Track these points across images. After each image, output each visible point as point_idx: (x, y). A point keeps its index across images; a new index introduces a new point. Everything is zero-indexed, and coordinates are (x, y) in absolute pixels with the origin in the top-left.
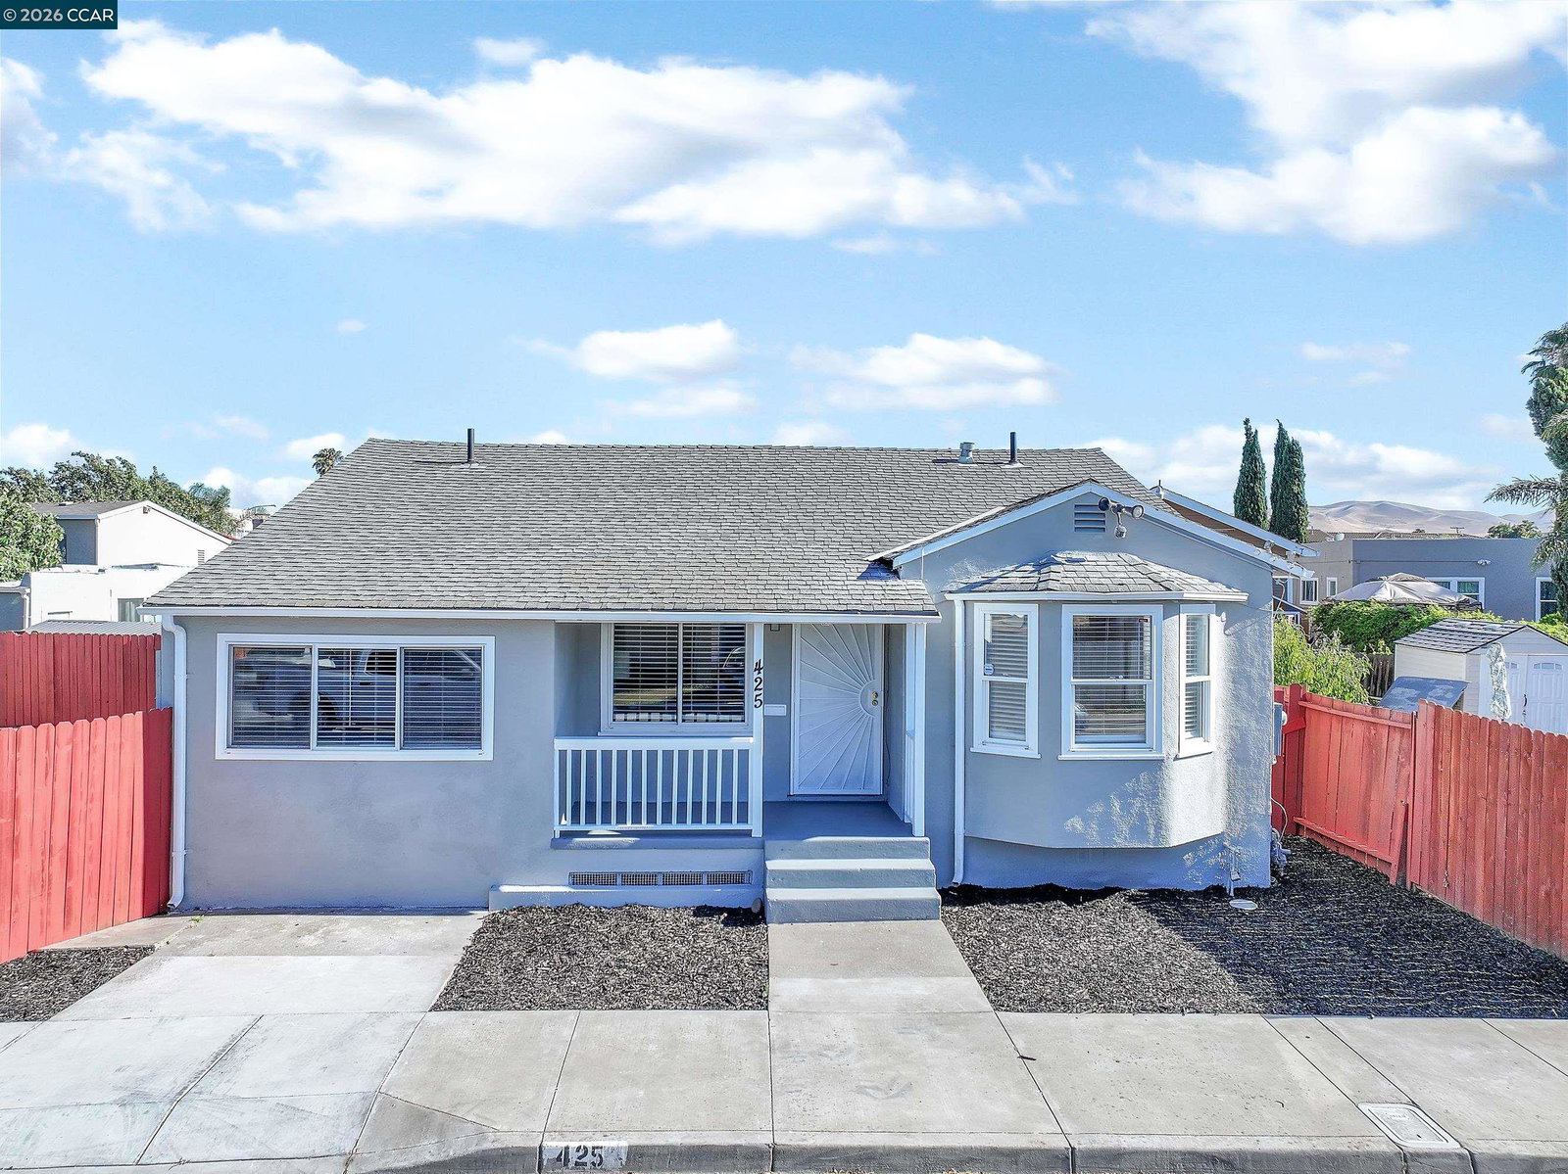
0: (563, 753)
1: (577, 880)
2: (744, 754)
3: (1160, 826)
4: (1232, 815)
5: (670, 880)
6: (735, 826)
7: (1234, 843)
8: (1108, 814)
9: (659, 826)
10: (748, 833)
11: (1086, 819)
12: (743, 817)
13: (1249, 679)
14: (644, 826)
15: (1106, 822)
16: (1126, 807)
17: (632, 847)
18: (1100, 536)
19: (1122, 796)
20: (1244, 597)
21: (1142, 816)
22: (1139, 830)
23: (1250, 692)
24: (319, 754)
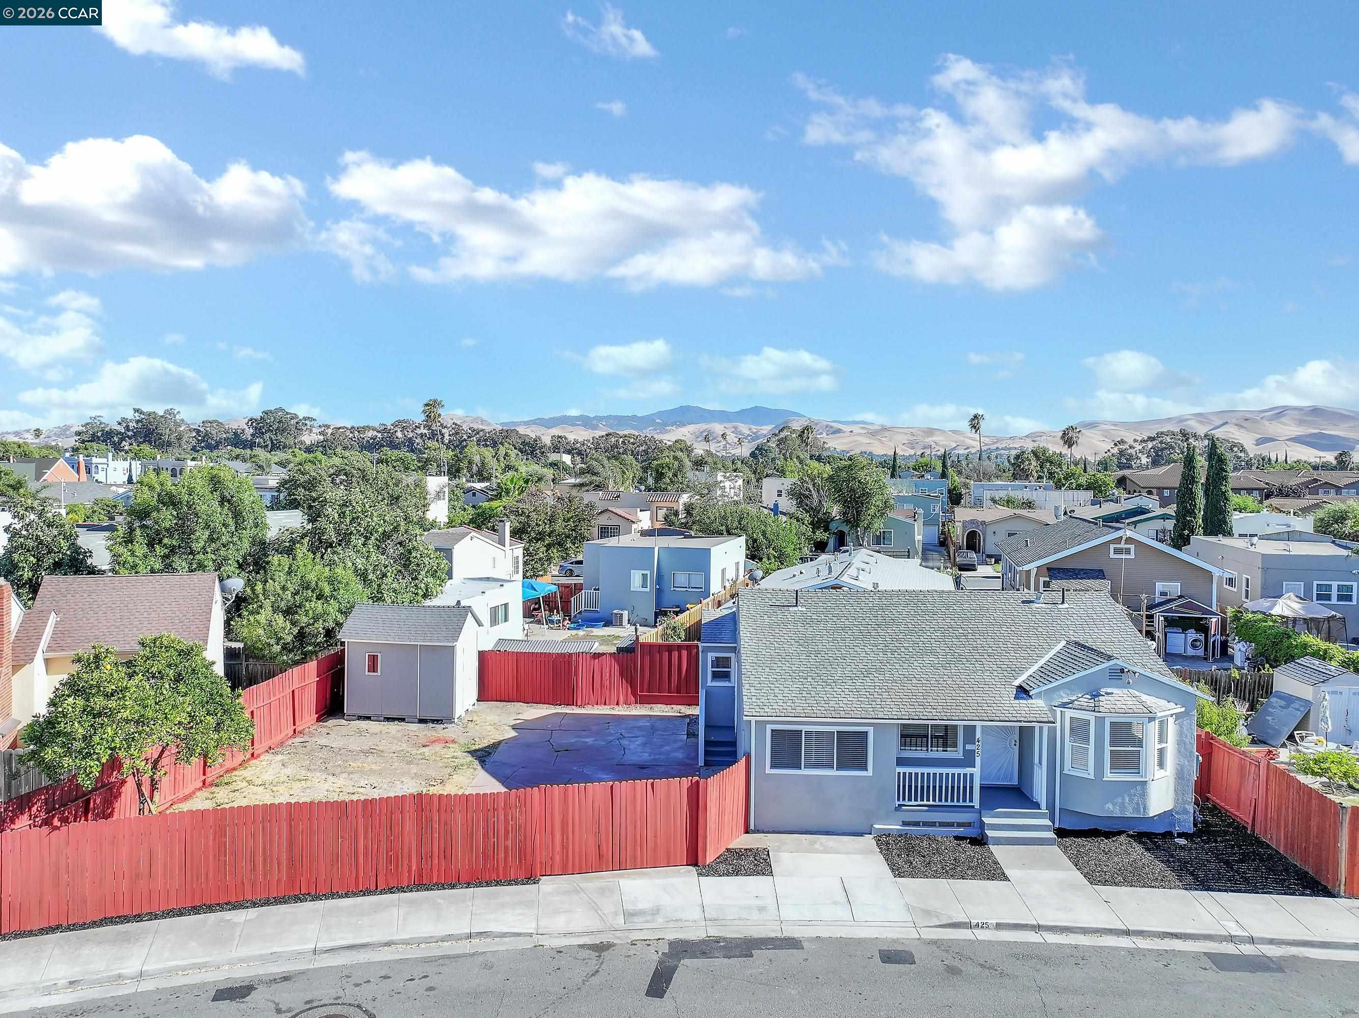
0: (899, 773)
1: (905, 824)
2: (972, 775)
3: (1145, 809)
4: (1176, 801)
5: (942, 824)
6: (968, 803)
7: (1177, 813)
8: (1123, 803)
9: (937, 803)
10: (973, 807)
11: (1114, 805)
12: (971, 800)
13: (1185, 743)
14: (931, 803)
15: (1123, 807)
16: (1131, 800)
17: (926, 811)
18: (1120, 682)
19: (1130, 795)
20: (1183, 709)
21: (1138, 804)
22: (1137, 810)
23: (1185, 748)
24: (804, 772)
